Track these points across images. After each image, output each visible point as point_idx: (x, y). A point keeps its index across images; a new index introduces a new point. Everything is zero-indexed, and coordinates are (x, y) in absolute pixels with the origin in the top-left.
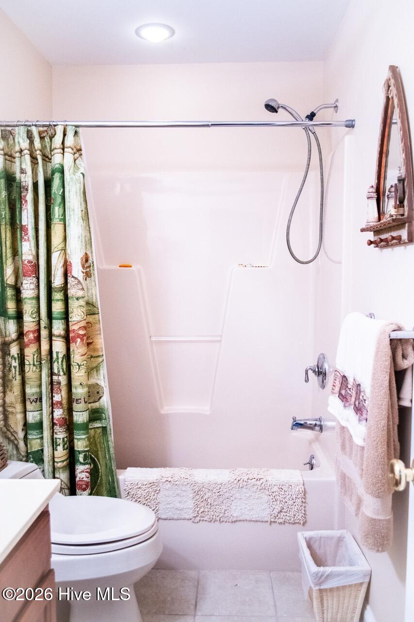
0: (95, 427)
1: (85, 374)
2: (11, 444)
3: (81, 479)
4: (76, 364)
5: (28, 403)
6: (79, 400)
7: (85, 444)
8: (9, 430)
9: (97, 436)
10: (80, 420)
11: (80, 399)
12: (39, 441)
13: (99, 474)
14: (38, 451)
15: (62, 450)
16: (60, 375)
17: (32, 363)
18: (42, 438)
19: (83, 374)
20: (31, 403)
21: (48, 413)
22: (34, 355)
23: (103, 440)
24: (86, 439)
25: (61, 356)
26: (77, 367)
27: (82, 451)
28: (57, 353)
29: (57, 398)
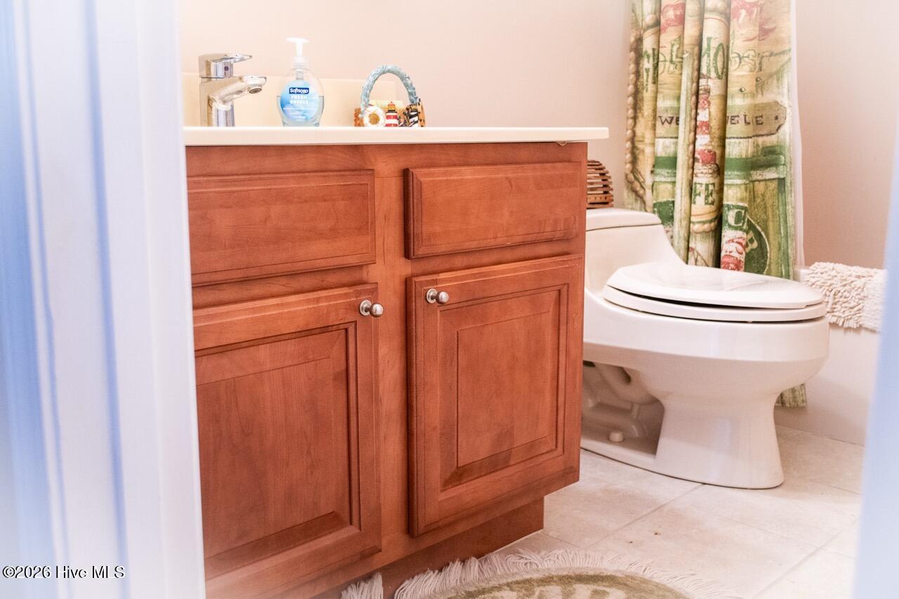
0: (767, 178)
1: (751, 73)
2: (639, 202)
3: (728, 253)
4: (735, 55)
5: (658, 123)
6: (736, 119)
7: (739, 195)
8: (637, 179)
9: (768, 195)
10: (734, 152)
11: (738, 116)
12: (670, 186)
13: (766, 261)
14: (666, 203)
15: (704, 203)
16: (709, 78)
17: (668, 58)
18: (674, 183)
19: (747, 73)
20: (663, 124)
21: (687, 141)
22: (673, 45)
23: (778, 202)
24: (743, 187)
25: (714, 44)
26: (737, 60)
27: (733, 206)
28: (709, 39)
29: (703, 116)
